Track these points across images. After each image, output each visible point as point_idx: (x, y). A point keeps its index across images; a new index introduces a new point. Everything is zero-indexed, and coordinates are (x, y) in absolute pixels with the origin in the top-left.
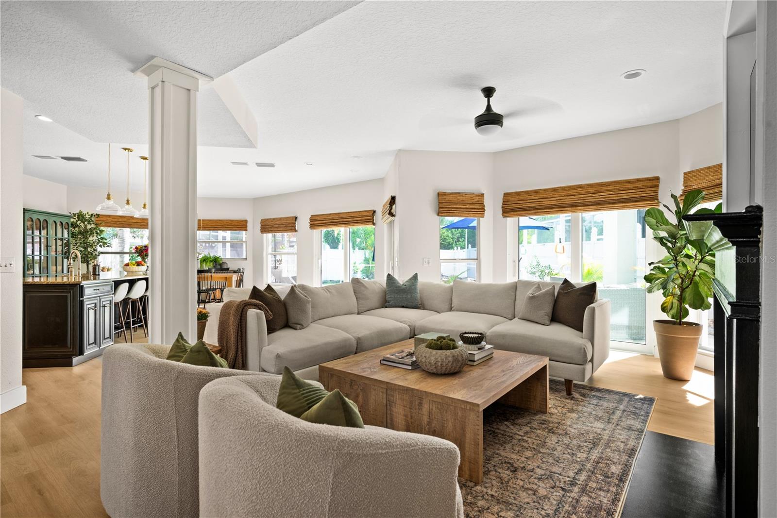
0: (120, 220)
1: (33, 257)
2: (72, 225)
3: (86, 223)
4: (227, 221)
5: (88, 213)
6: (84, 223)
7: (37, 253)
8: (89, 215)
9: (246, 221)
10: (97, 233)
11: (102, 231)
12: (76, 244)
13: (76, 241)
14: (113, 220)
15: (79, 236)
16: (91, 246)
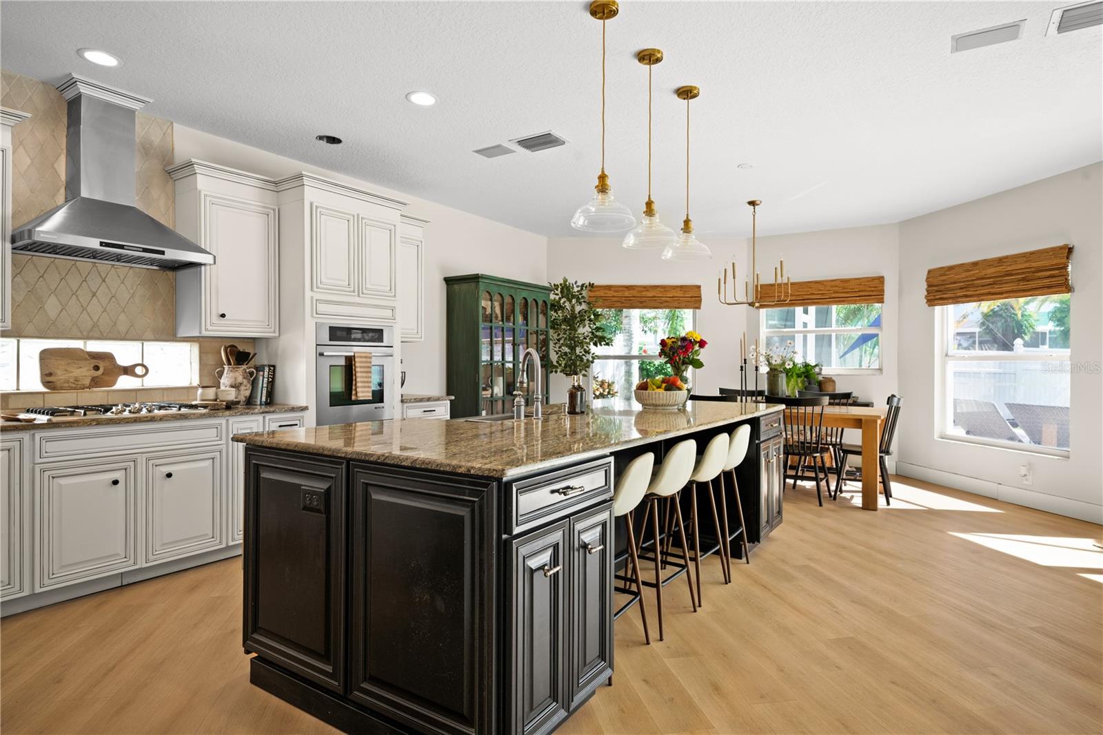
0: (627, 294)
1: (503, 364)
2: (553, 305)
3: (574, 301)
4: (833, 283)
5: (576, 283)
6: (570, 302)
7: (509, 358)
8: (578, 287)
9: (881, 280)
10: (590, 320)
11: (597, 315)
12: (559, 340)
13: (559, 335)
14: (615, 294)
15: (563, 327)
16: (581, 344)
